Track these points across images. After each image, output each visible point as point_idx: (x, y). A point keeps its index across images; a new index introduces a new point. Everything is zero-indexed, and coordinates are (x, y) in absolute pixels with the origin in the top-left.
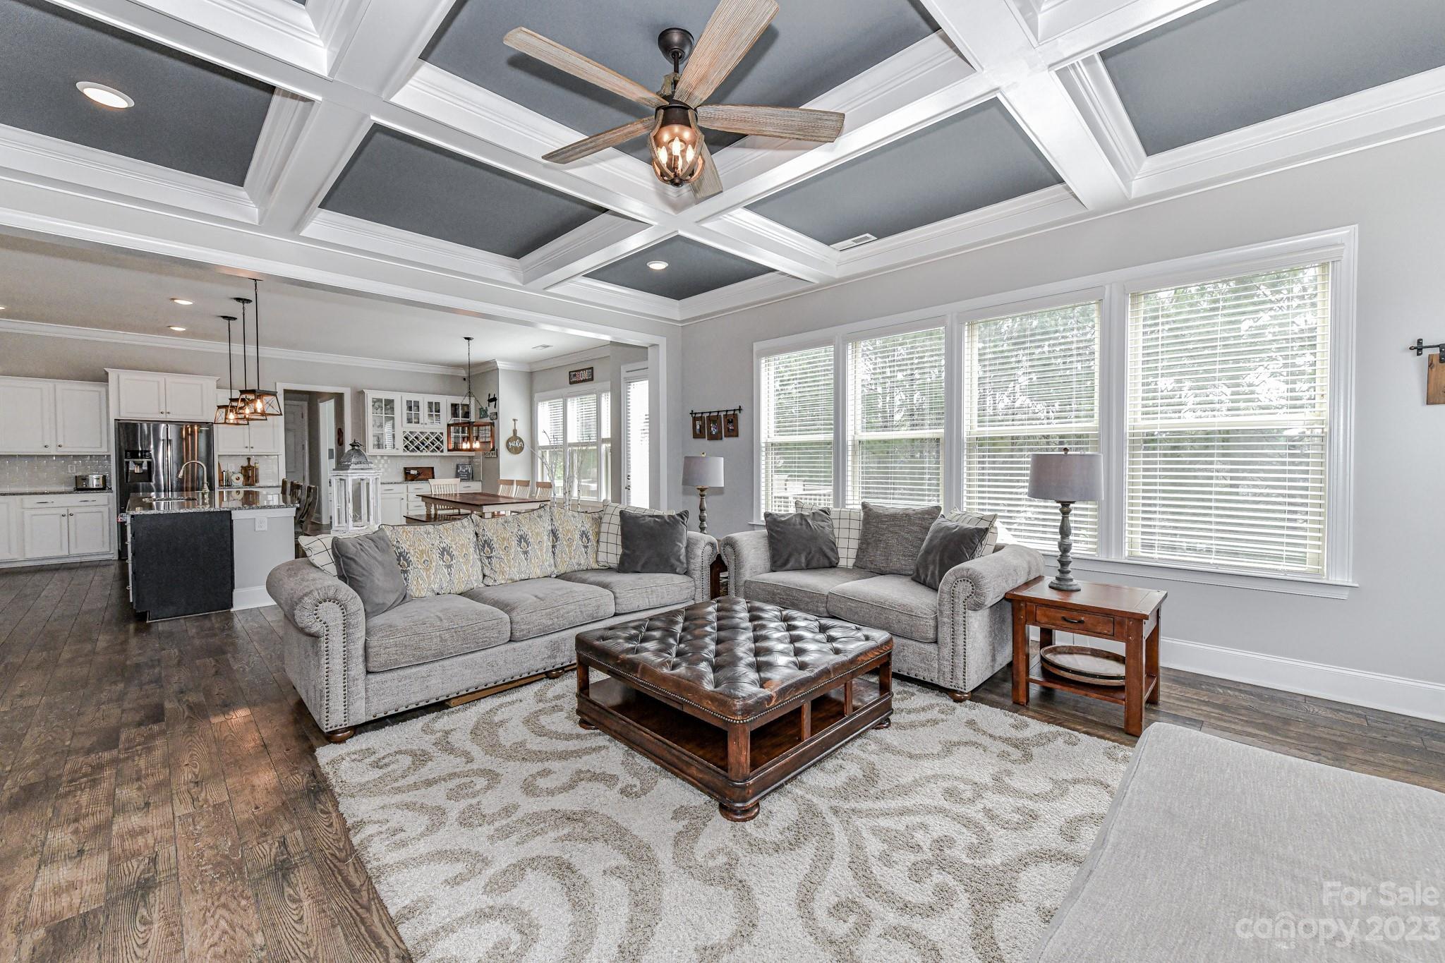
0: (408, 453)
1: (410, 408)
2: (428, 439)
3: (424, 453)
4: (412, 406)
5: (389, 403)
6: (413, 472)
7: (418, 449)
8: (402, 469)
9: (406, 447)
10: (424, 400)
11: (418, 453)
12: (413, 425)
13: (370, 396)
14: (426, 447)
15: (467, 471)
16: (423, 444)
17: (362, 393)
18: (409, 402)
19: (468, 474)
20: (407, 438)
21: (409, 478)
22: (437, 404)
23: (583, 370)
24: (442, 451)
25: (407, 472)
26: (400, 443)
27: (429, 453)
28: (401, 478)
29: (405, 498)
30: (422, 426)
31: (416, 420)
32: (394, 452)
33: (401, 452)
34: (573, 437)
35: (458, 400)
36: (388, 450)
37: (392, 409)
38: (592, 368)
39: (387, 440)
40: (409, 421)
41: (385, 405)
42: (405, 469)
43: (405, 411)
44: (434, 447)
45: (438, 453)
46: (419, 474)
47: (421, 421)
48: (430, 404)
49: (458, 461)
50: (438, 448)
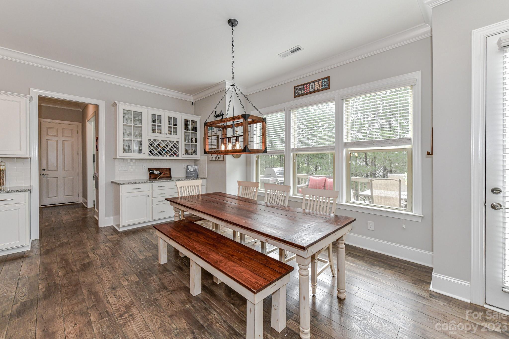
0: (152, 157)
1: (154, 121)
2: (167, 146)
3: (164, 157)
4: (156, 120)
5: (138, 115)
6: (156, 172)
7: (160, 154)
8: (147, 170)
9: (150, 152)
10: (165, 115)
11: (160, 157)
12: (156, 134)
13: (121, 107)
14: (166, 152)
15: (194, 171)
16: (164, 150)
17: (115, 105)
18: (153, 115)
19: (195, 173)
20: (151, 145)
21: (152, 177)
22: (175, 119)
23: (314, 82)
24: (178, 156)
25: (151, 172)
26: (146, 148)
27: (168, 157)
28: (146, 176)
29: (150, 196)
30: (164, 136)
31: (159, 131)
32: (141, 156)
33: (147, 157)
34: (294, 144)
35: (191, 118)
36: (136, 155)
37: (140, 121)
38: (328, 78)
39: (135, 147)
40: (153, 131)
41: (135, 117)
42: (149, 169)
43: (150, 123)
44: (172, 153)
45: (175, 157)
46: (160, 174)
47: (162, 132)
48: (169, 118)
49: (188, 164)
50: (175, 154)
